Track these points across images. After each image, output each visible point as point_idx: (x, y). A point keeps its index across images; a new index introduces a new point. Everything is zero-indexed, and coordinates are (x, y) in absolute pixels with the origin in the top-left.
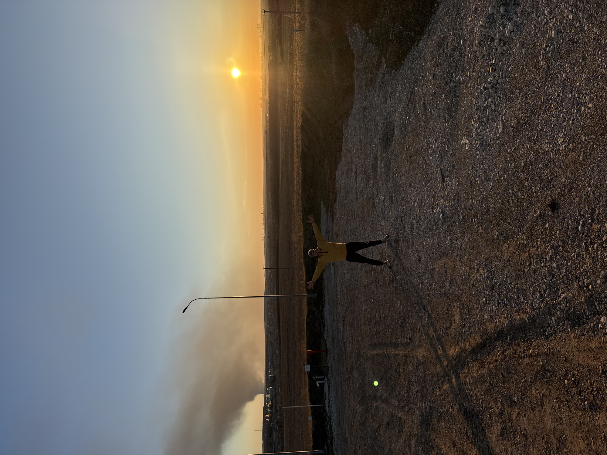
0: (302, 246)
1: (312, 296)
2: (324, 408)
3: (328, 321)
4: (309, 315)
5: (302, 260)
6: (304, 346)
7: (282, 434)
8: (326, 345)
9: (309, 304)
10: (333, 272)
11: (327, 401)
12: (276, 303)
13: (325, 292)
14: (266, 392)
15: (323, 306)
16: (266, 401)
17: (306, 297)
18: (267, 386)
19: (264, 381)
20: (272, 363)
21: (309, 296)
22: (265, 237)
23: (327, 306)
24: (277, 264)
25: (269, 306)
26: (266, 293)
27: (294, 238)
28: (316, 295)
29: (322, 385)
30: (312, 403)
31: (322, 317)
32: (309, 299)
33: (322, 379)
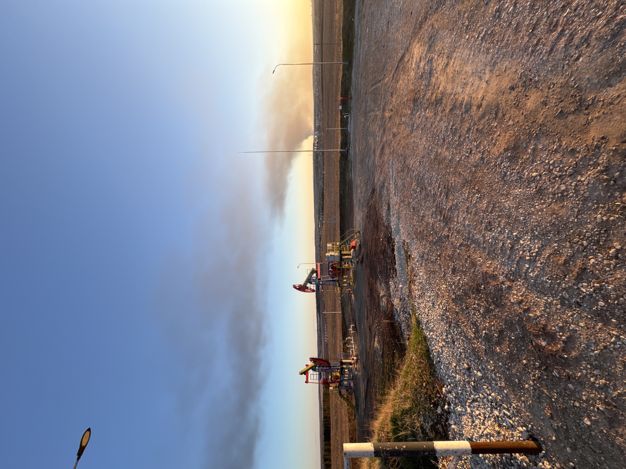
0: (342, 25)
1: (346, 63)
2: (347, 129)
3: (354, 79)
4: (343, 76)
5: (341, 38)
6: (339, 96)
7: (323, 158)
8: (351, 94)
9: (344, 69)
10: (359, 44)
11: (349, 126)
12: (320, 75)
13: (354, 60)
14: (315, 134)
15: (352, 70)
16: (315, 140)
17: (342, 65)
18: (315, 131)
19: (313, 129)
20: (318, 117)
21: (344, 63)
22: (312, 15)
23: (354, 69)
24: (322, 41)
25: (316, 77)
26: (314, 62)
27: (337, 17)
28: (348, 63)
29: (347, 118)
30: (341, 127)
31: (351, 78)
32: (344, 65)
33: (348, 115)
